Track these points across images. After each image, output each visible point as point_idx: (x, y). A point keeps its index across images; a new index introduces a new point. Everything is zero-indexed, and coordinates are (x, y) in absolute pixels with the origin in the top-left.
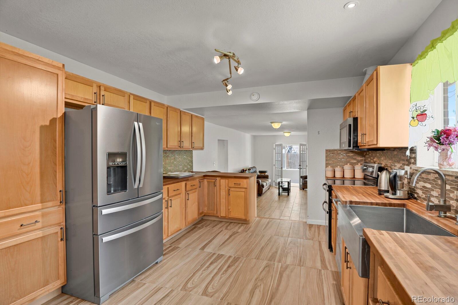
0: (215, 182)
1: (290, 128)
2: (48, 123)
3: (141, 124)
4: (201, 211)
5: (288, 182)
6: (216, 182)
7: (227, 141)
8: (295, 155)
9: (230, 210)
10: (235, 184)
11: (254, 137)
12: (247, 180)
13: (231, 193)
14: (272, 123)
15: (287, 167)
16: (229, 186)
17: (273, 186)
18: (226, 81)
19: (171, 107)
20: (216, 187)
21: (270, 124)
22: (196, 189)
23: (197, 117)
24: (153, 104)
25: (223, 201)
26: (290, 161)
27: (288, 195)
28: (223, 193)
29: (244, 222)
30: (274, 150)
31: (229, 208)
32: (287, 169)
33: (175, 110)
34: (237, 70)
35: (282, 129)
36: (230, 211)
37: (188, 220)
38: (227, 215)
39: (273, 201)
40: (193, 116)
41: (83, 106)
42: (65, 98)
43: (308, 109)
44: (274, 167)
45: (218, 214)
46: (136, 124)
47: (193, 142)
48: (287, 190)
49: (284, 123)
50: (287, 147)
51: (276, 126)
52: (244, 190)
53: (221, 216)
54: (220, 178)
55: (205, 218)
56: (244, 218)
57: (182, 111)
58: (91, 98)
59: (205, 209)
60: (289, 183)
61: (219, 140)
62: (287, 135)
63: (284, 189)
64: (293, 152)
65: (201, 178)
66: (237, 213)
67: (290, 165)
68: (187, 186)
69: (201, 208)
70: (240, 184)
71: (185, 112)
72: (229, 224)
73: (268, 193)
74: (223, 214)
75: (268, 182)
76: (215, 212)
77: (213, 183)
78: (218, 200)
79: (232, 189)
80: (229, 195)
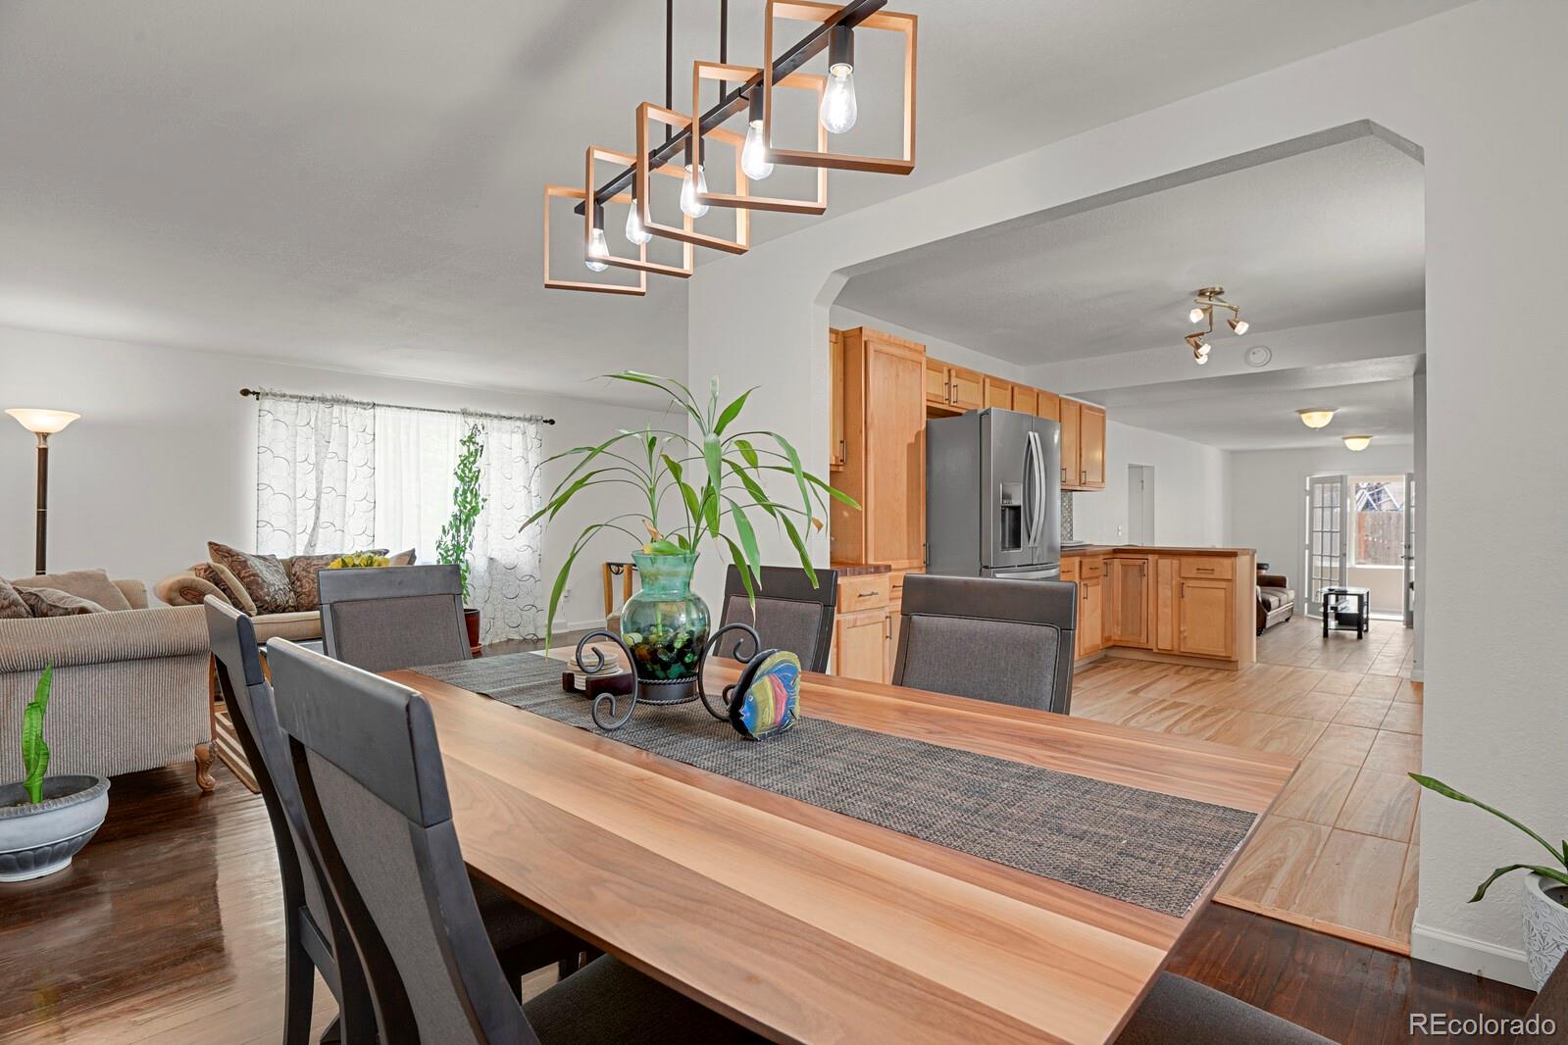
0: (1141, 568)
1: (1365, 425)
2: (913, 440)
3: (1036, 435)
4: (1106, 635)
5: (1360, 597)
6: (1146, 565)
7: (1153, 468)
8: (1394, 518)
9: (1185, 634)
10: (1198, 569)
11: (1233, 455)
12: (1233, 559)
13: (1186, 591)
14: (1302, 412)
15: (1356, 558)
16: (1183, 576)
17: (1301, 615)
18: (1196, 339)
19: (1044, 393)
20: (1146, 578)
21: (1297, 414)
22: (1097, 577)
23: (1091, 408)
24: (1016, 390)
25: (1166, 612)
26: (1373, 541)
27: (1360, 637)
28: (1166, 593)
29: (1224, 663)
30: (1308, 498)
31: (1182, 629)
32: (1359, 564)
33: (1052, 397)
34: (1234, 327)
35: (1335, 427)
36: (1185, 638)
37: (1086, 646)
38: (1176, 647)
39: (1303, 648)
40: (1083, 407)
41: (960, 414)
42: (928, 400)
43: (1415, 374)
44: (1307, 552)
45: (1152, 645)
46: (1031, 434)
47: (1083, 470)
48: (1357, 622)
49: (1341, 410)
50: (1359, 494)
51: (1317, 420)
52: (1223, 585)
53: (1160, 647)
54: (1156, 557)
55: (1113, 653)
56: (1224, 655)
57: (1064, 399)
58: (941, 394)
59: (1116, 630)
60: (1362, 601)
61: (1131, 467)
62: (1356, 445)
63: (1344, 620)
64: (1385, 507)
65: (1109, 554)
66: (1204, 639)
67: (1368, 552)
68: (1084, 567)
69: (1107, 628)
70: (1213, 570)
71: (1068, 400)
72: (1182, 669)
73: (1286, 631)
74: (1165, 644)
75: (1284, 597)
76: (1143, 639)
77: (1138, 568)
78: (1151, 609)
79: (1191, 583)
80: (1183, 597)
